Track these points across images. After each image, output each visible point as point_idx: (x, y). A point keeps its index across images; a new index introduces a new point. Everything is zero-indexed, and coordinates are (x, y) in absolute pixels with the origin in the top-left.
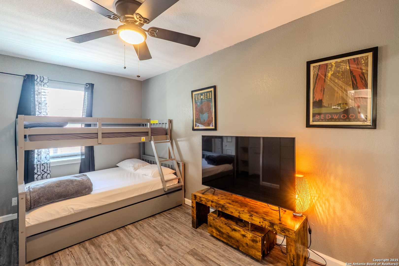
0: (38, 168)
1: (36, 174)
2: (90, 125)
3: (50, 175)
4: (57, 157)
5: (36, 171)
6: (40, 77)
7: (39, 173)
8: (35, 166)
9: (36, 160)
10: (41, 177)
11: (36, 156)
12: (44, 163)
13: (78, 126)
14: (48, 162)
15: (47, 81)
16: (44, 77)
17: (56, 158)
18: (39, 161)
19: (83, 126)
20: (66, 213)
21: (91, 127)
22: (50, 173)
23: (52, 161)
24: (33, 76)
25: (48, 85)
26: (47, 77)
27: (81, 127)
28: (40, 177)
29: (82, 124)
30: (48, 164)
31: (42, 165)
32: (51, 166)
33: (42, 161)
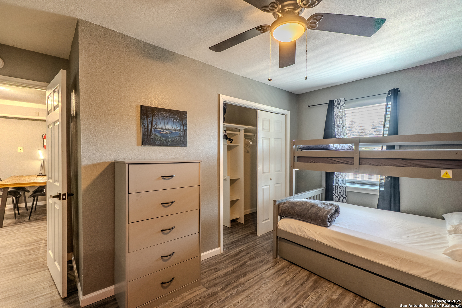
0: (336, 190)
1: (334, 195)
2: (393, 147)
3: (346, 199)
4: (354, 183)
5: (334, 192)
6: (338, 100)
7: (337, 195)
8: (334, 187)
9: (335, 182)
10: (339, 200)
11: (335, 177)
12: (341, 186)
13: (378, 148)
14: (345, 186)
15: (343, 102)
16: (341, 99)
17: (352, 183)
18: (337, 183)
19: (384, 149)
20: (301, 234)
21: (395, 149)
22: (346, 198)
23: (348, 185)
24: (333, 101)
25: (344, 106)
26: (344, 98)
27: (381, 149)
28: (337, 199)
29: (382, 146)
30: (344, 188)
31: (340, 187)
32: (346, 190)
33: (339, 184)
